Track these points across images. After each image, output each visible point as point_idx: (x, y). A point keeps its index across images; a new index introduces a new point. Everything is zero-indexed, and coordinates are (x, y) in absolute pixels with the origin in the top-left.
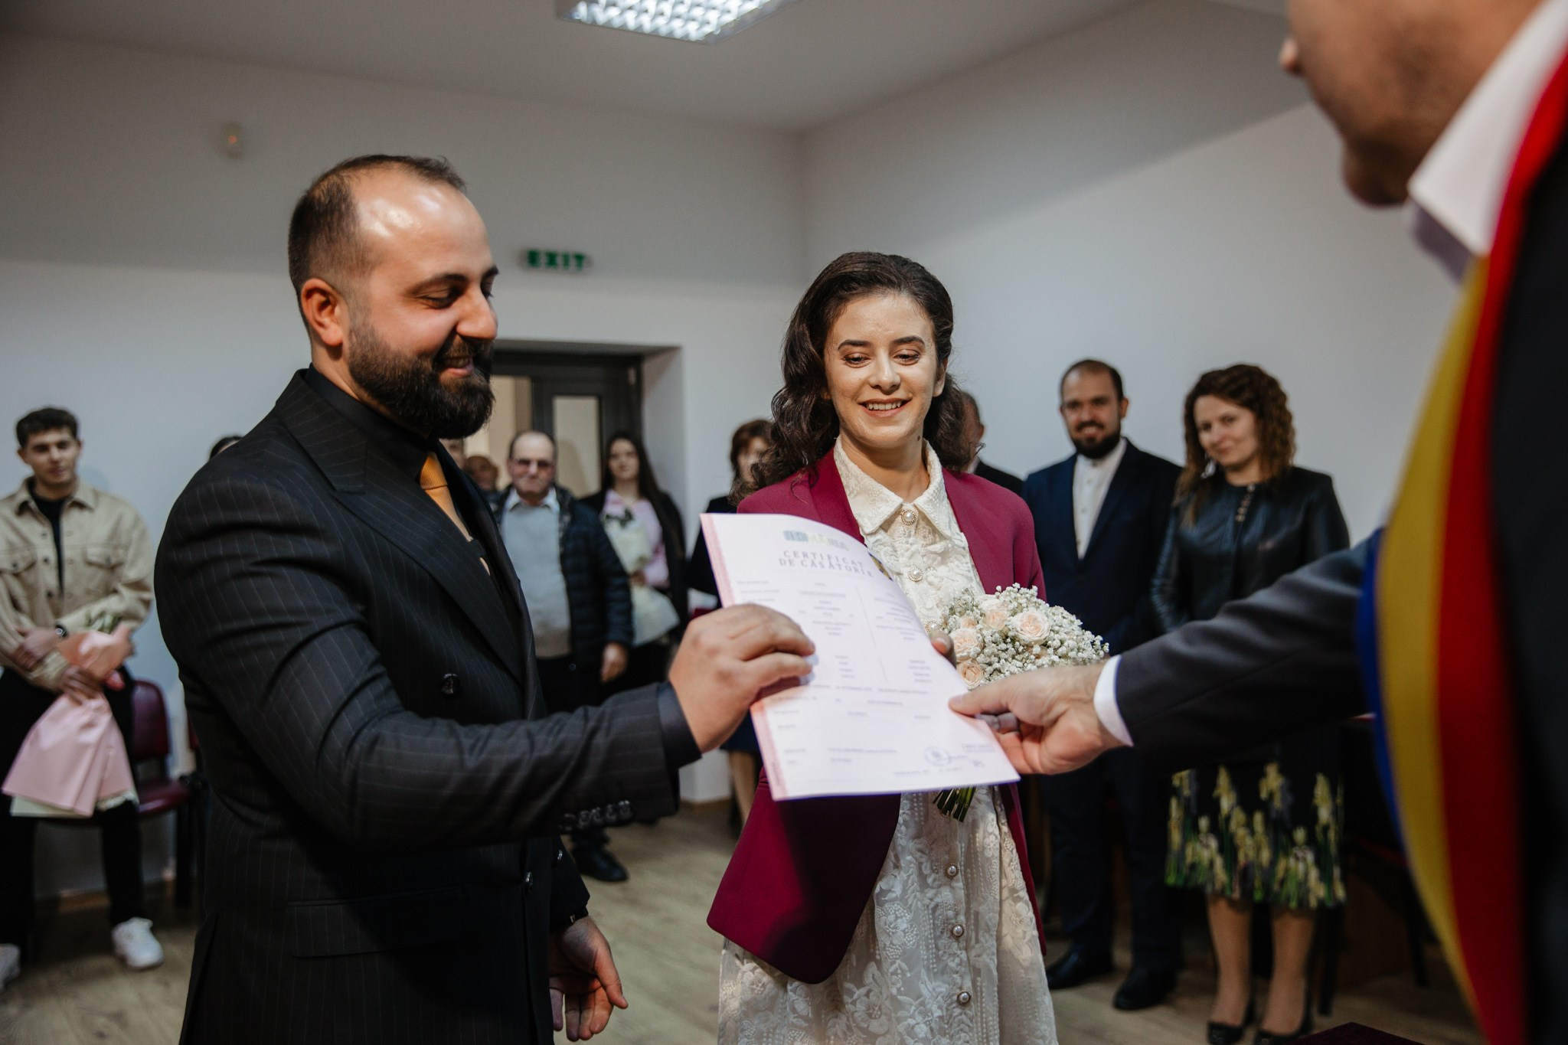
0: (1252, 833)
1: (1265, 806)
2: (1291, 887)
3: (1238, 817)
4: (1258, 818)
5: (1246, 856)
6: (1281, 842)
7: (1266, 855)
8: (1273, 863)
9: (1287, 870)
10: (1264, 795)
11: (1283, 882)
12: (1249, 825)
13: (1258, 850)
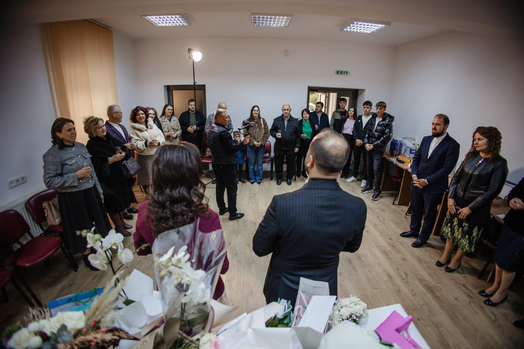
0: (458, 231)
1: (463, 227)
2: (462, 245)
3: (457, 227)
4: (461, 229)
5: (456, 235)
6: (463, 237)
7: (459, 237)
8: (460, 239)
9: (462, 242)
10: (463, 225)
11: (461, 243)
12: (458, 229)
13: (459, 235)
